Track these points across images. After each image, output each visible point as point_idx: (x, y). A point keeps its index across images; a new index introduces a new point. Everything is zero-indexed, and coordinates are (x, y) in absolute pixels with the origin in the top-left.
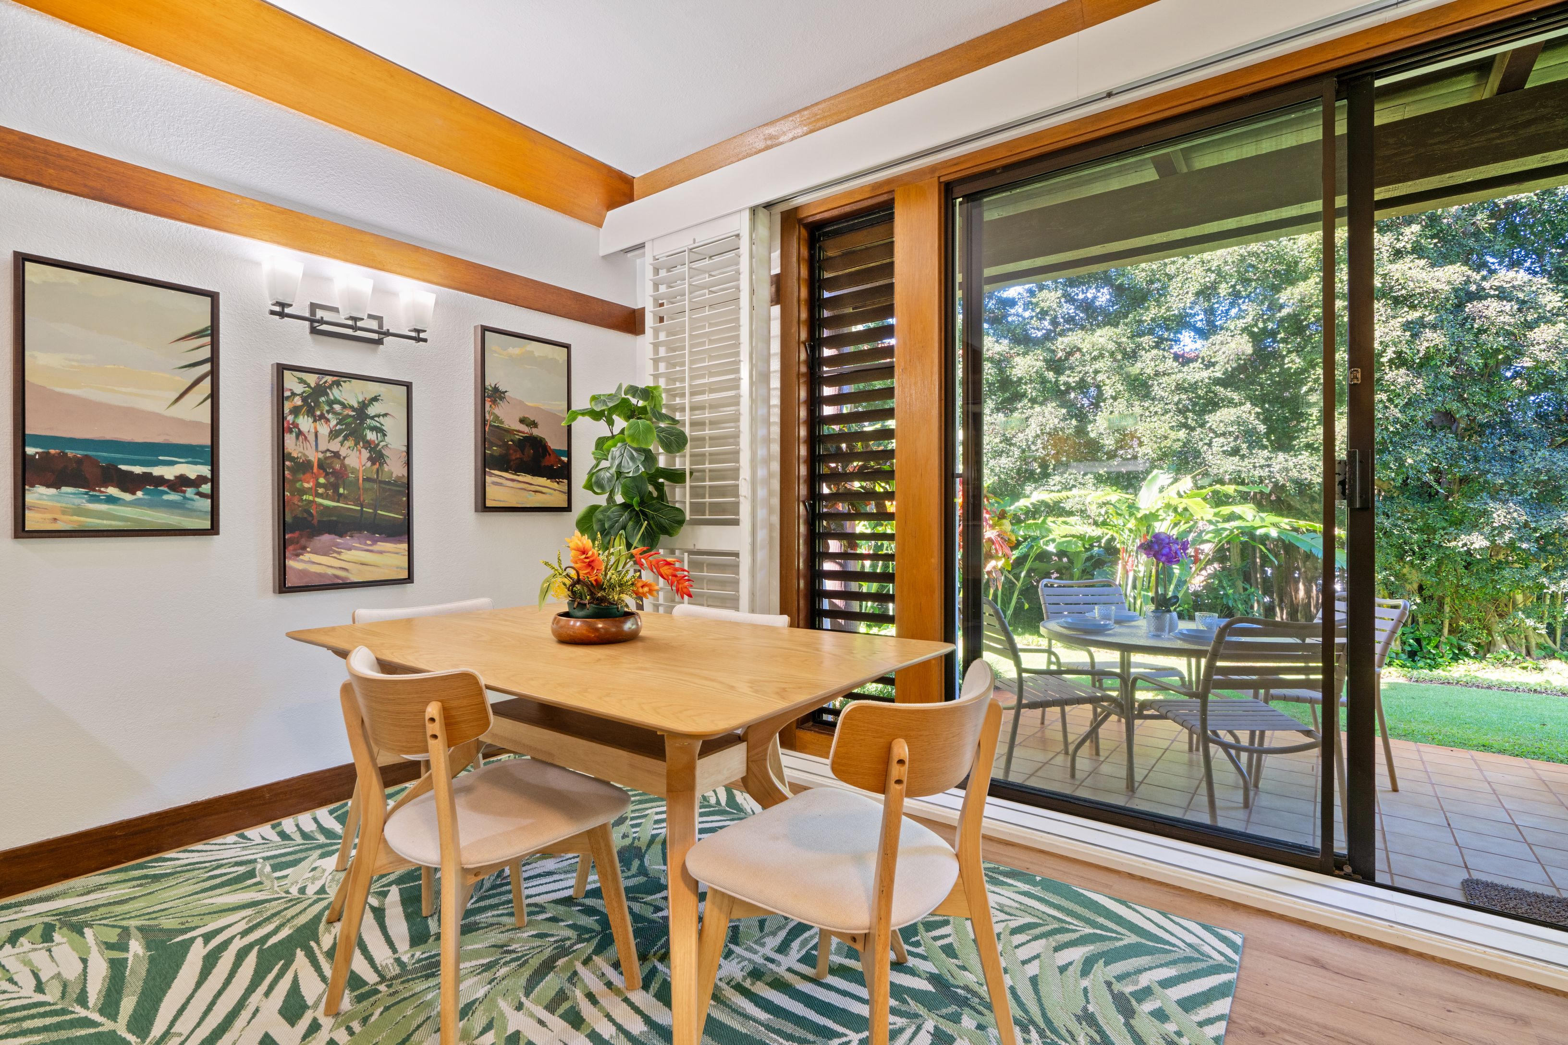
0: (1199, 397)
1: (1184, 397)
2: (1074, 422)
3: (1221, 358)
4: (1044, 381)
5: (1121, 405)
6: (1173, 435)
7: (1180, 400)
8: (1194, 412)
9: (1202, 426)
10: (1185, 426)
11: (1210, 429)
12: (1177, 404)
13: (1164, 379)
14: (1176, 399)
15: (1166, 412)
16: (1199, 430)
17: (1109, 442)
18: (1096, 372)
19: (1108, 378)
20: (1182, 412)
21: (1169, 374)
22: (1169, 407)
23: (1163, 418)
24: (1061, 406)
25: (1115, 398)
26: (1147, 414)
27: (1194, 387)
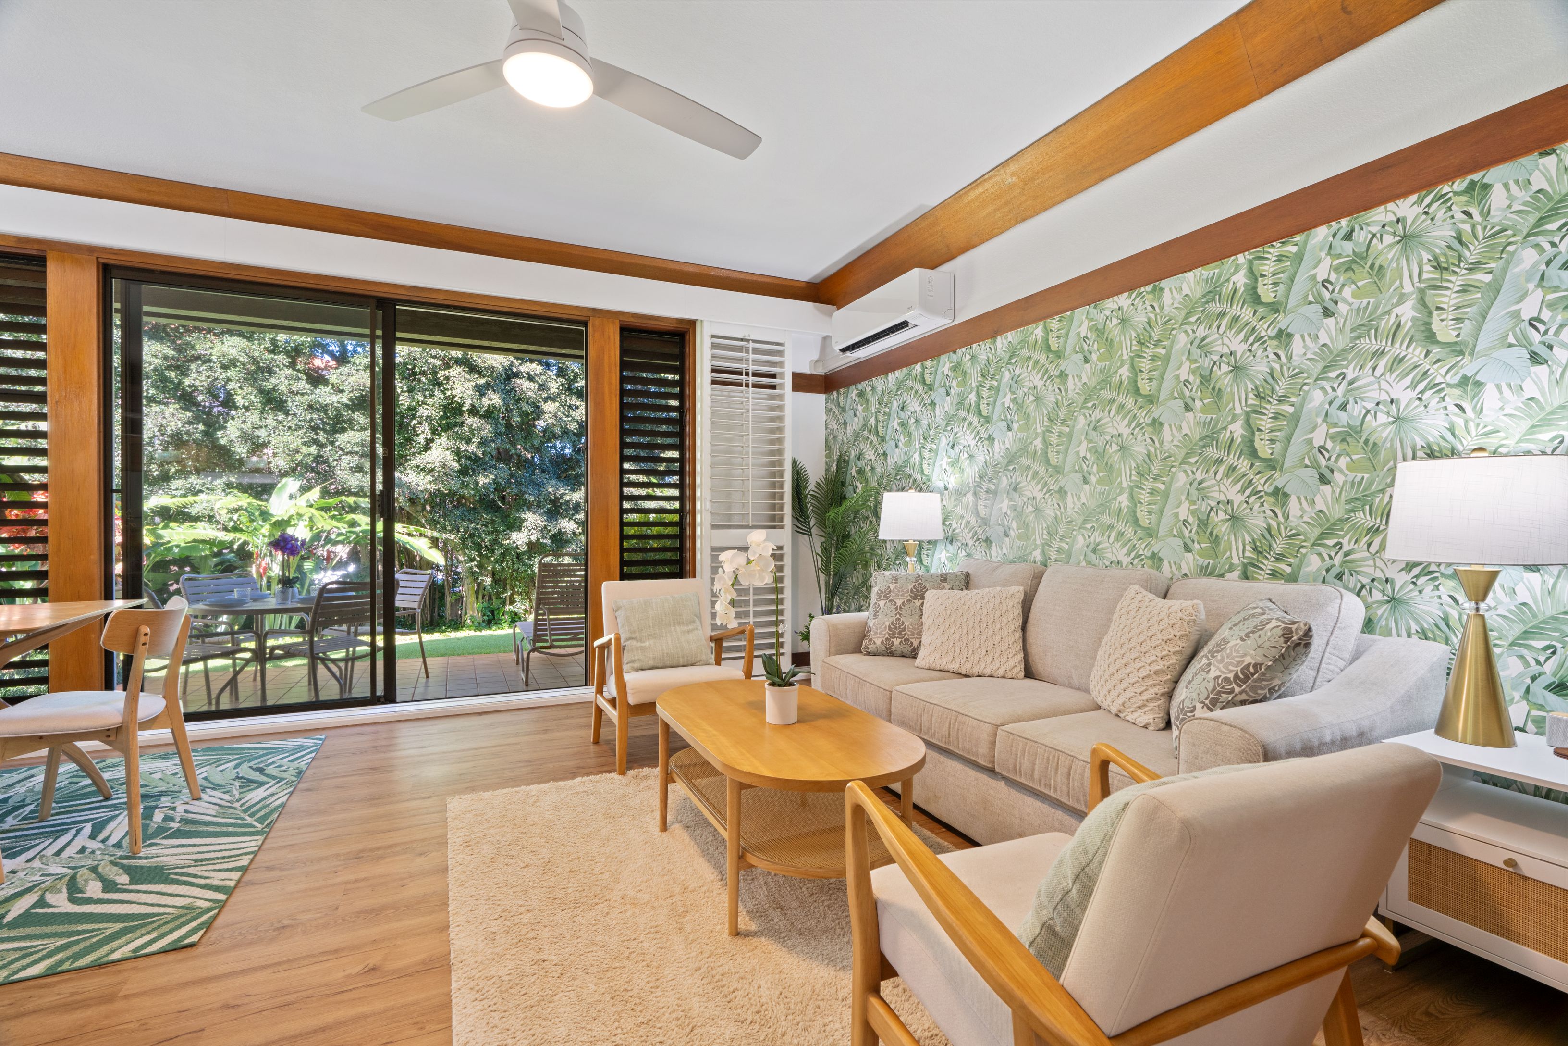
0: (329, 418)
1: (316, 416)
2: (201, 427)
3: (346, 387)
4: (165, 380)
5: (253, 417)
6: (304, 450)
7: (312, 420)
8: (325, 430)
9: (332, 443)
10: (315, 442)
11: (339, 447)
12: (309, 422)
13: (298, 398)
14: (308, 417)
15: (297, 429)
16: (329, 447)
17: (241, 450)
18: (229, 380)
19: (241, 388)
20: (315, 429)
21: (303, 394)
22: (303, 423)
23: (296, 433)
24: (186, 409)
25: (247, 409)
26: (281, 427)
27: (324, 409)
